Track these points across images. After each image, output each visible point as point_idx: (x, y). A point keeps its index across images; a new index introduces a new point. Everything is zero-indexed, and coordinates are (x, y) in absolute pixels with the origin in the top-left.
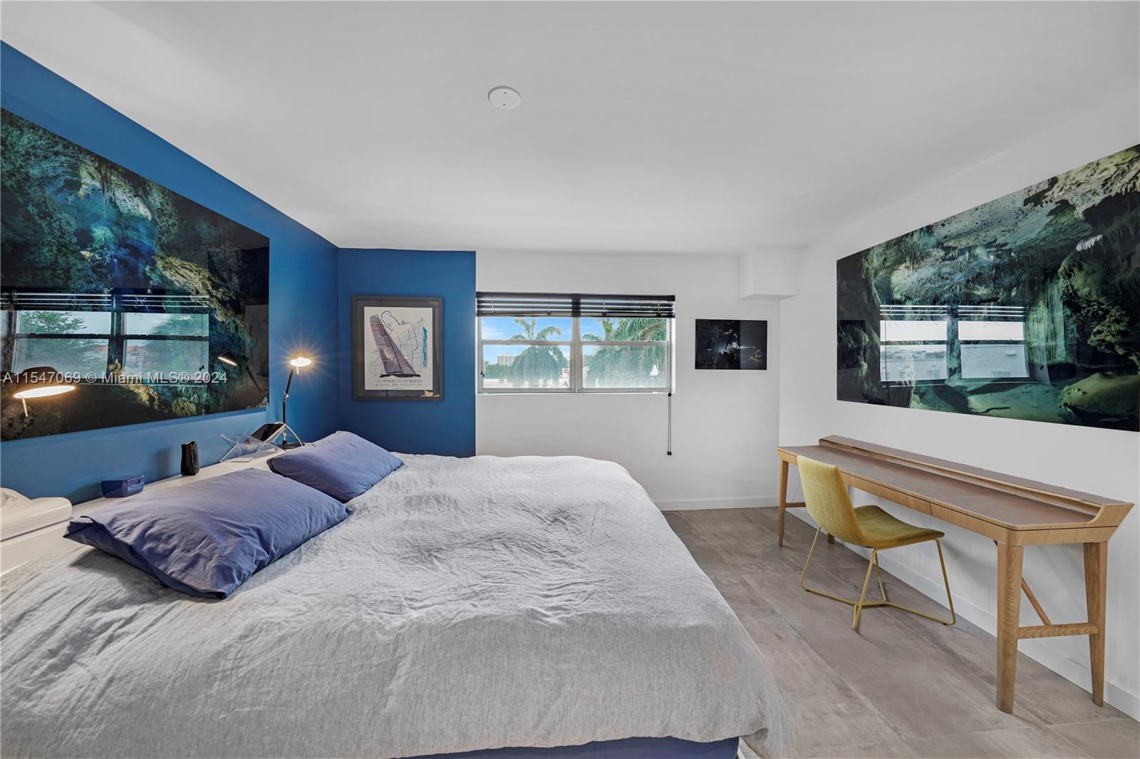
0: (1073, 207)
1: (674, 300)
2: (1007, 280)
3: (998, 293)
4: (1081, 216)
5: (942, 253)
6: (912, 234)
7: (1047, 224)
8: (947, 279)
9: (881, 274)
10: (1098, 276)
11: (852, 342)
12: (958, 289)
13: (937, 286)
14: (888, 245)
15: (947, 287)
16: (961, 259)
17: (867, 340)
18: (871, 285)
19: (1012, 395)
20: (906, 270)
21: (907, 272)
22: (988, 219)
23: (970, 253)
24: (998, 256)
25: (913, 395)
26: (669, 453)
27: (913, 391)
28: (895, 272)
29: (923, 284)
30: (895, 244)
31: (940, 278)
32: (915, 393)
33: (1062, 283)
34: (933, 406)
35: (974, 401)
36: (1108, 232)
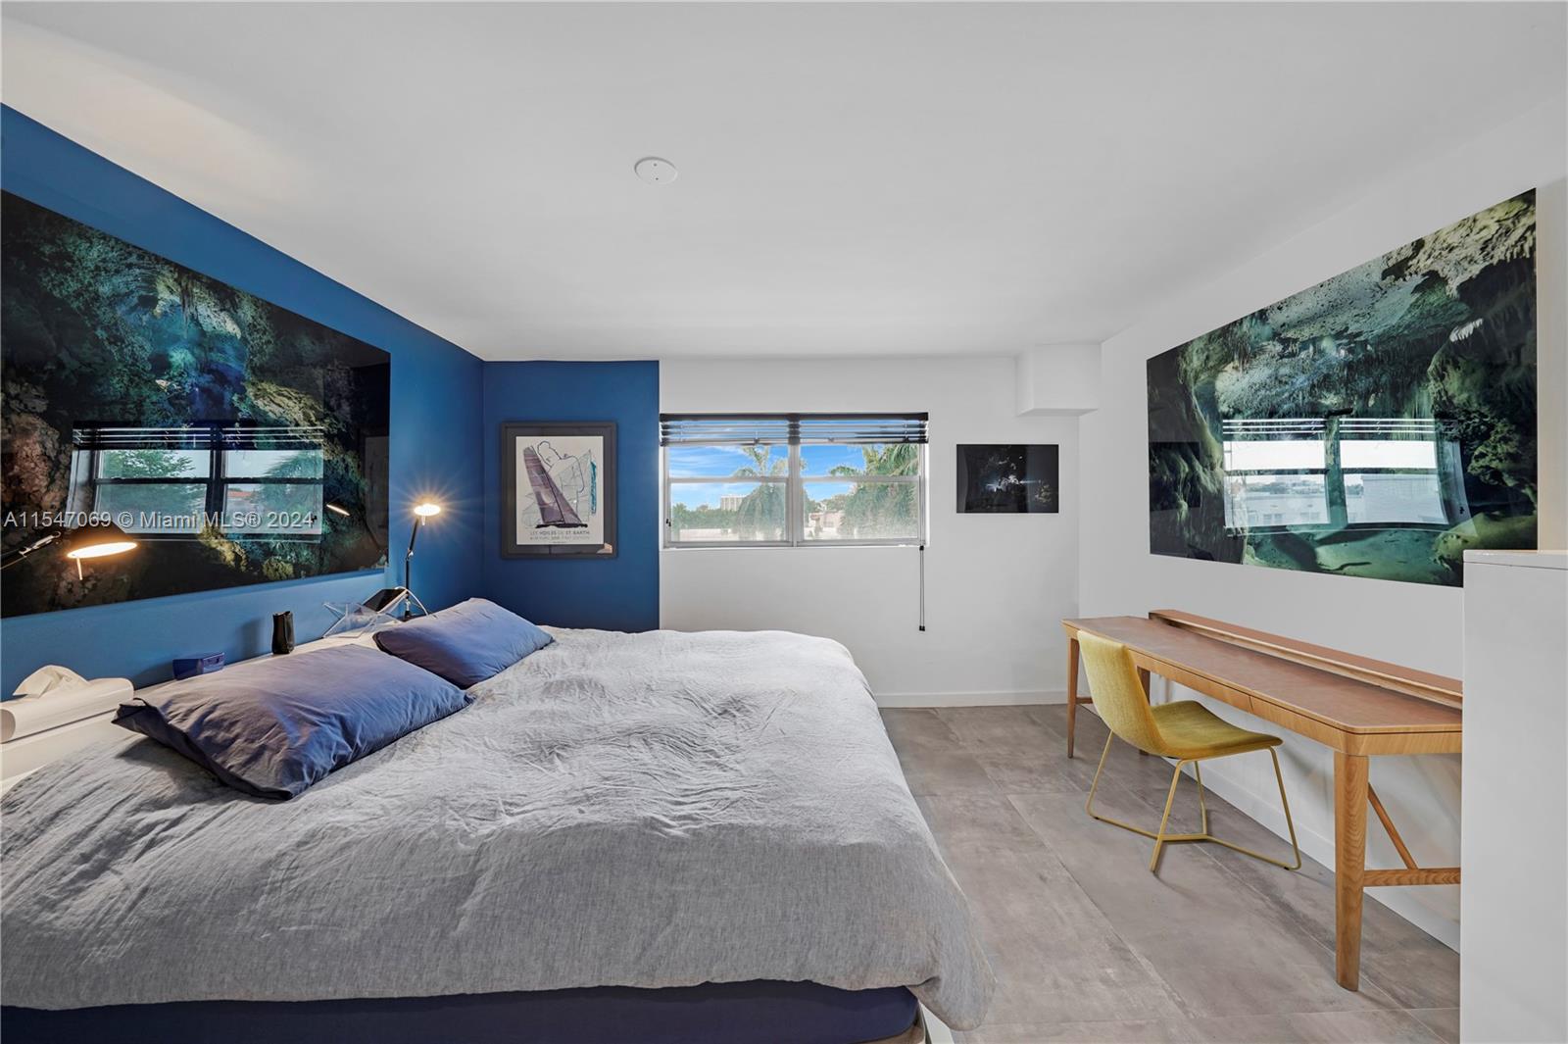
0: (1444, 281)
1: (927, 419)
2: (1362, 384)
3: (1351, 402)
4: (1455, 292)
5: (1279, 348)
6: (1241, 321)
7: (1411, 305)
8: (1286, 383)
9: (1203, 377)
10: (1479, 375)
11: (1168, 473)
12: (1301, 398)
13: (1274, 393)
14: (1211, 337)
15: (1286, 395)
16: (1303, 355)
17: (1187, 470)
18: (1190, 393)
19: (1371, 545)
20: (1234, 372)
21: (1236, 375)
22: (1338, 299)
23: (1315, 347)
24: (1350, 351)
25: (1246, 547)
26: (922, 629)
27: (1246, 541)
28: (1220, 375)
29: (1256, 391)
30: (1219, 337)
31: (1277, 383)
32: (1248, 543)
33: (1432, 387)
34: (1273, 563)
35: (1324, 554)
36: (1490, 314)
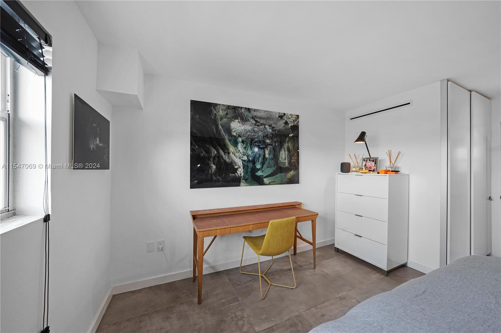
0: (288, 124)
2: (275, 140)
3: (273, 143)
4: (290, 127)
5: (254, 122)
6: (241, 108)
7: (284, 126)
8: (256, 133)
9: (224, 120)
11: (204, 153)
12: (260, 138)
13: (253, 134)
14: (229, 107)
15: (256, 136)
16: (261, 127)
17: (216, 153)
18: (218, 124)
19: (276, 177)
20: (238, 123)
21: (239, 124)
22: (269, 117)
23: (264, 126)
24: (272, 131)
25: (242, 180)
27: (242, 179)
28: (233, 122)
29: (247, 132)
30: (233, 109)
31: (254, 132)
32: (243, 179)
33: (287, 144)
34: (251, 184)
35: (266, 181)
36: (294, 133)
